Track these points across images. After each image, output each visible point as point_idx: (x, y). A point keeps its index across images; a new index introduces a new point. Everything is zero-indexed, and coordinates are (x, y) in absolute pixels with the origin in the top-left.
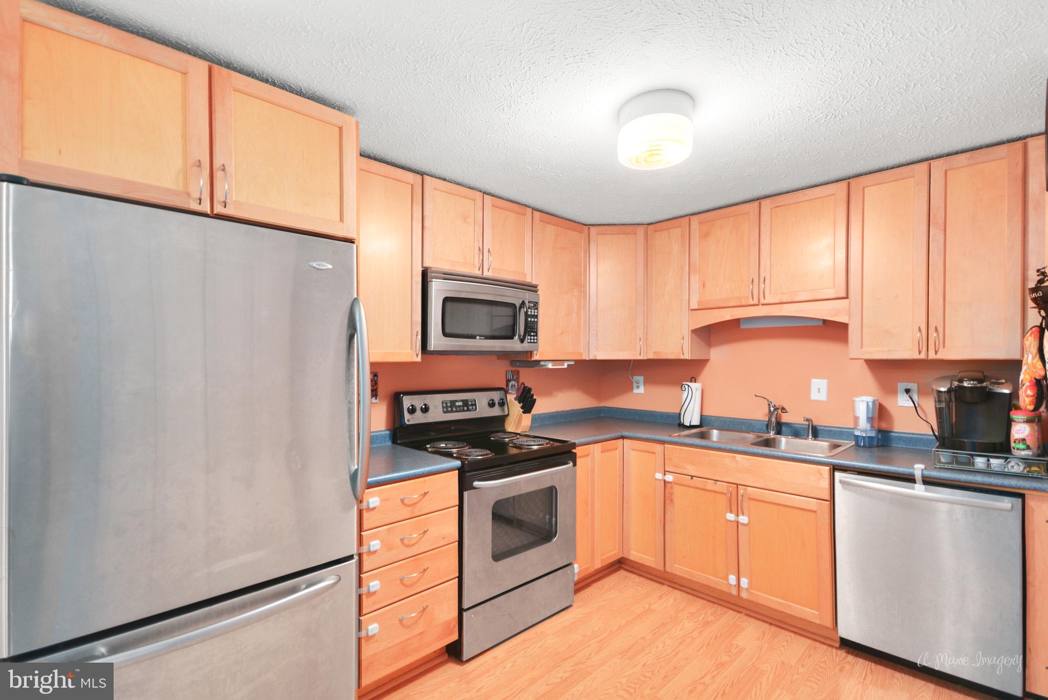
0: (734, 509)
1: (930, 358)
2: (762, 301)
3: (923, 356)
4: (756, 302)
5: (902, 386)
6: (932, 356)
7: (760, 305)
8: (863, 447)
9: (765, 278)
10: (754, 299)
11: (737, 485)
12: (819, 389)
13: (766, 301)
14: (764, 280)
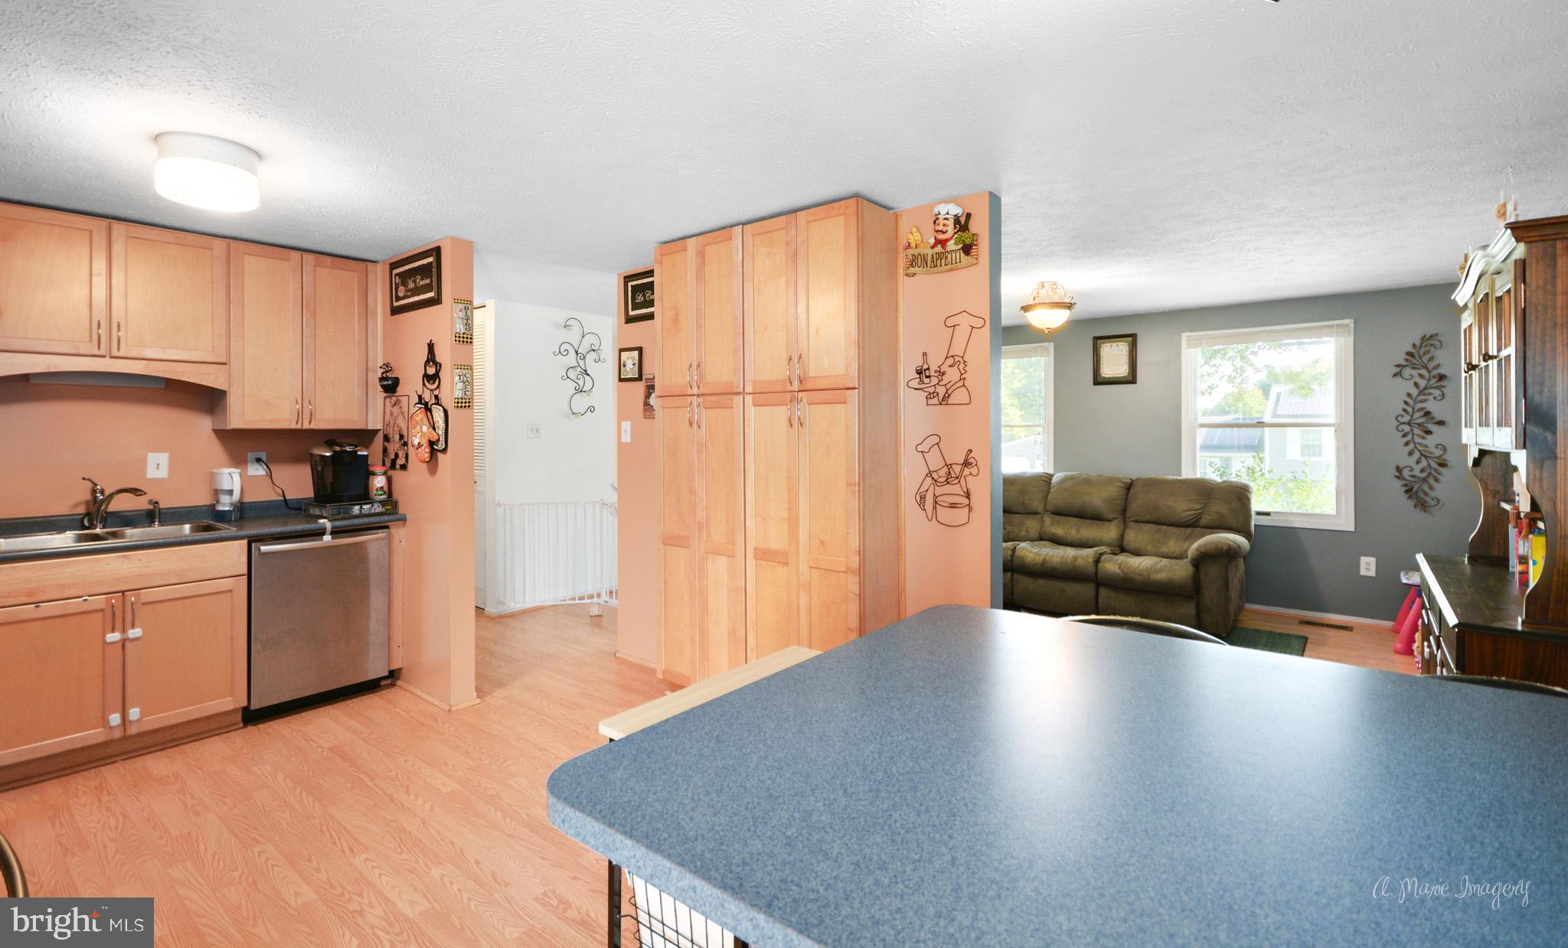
0: (119, 625)
1: (304, 428)
2: (115, 352)
3: (299, 426)
4: (102, 352)
5: (251, 456)
6: (306, 426)
7: (108, 358)
8: (235, 520)
9: (119, 323)
10: (101, 349)
11: (123, 592)
12: (158, 464)
13: (121, 354)
14: (119, 326)
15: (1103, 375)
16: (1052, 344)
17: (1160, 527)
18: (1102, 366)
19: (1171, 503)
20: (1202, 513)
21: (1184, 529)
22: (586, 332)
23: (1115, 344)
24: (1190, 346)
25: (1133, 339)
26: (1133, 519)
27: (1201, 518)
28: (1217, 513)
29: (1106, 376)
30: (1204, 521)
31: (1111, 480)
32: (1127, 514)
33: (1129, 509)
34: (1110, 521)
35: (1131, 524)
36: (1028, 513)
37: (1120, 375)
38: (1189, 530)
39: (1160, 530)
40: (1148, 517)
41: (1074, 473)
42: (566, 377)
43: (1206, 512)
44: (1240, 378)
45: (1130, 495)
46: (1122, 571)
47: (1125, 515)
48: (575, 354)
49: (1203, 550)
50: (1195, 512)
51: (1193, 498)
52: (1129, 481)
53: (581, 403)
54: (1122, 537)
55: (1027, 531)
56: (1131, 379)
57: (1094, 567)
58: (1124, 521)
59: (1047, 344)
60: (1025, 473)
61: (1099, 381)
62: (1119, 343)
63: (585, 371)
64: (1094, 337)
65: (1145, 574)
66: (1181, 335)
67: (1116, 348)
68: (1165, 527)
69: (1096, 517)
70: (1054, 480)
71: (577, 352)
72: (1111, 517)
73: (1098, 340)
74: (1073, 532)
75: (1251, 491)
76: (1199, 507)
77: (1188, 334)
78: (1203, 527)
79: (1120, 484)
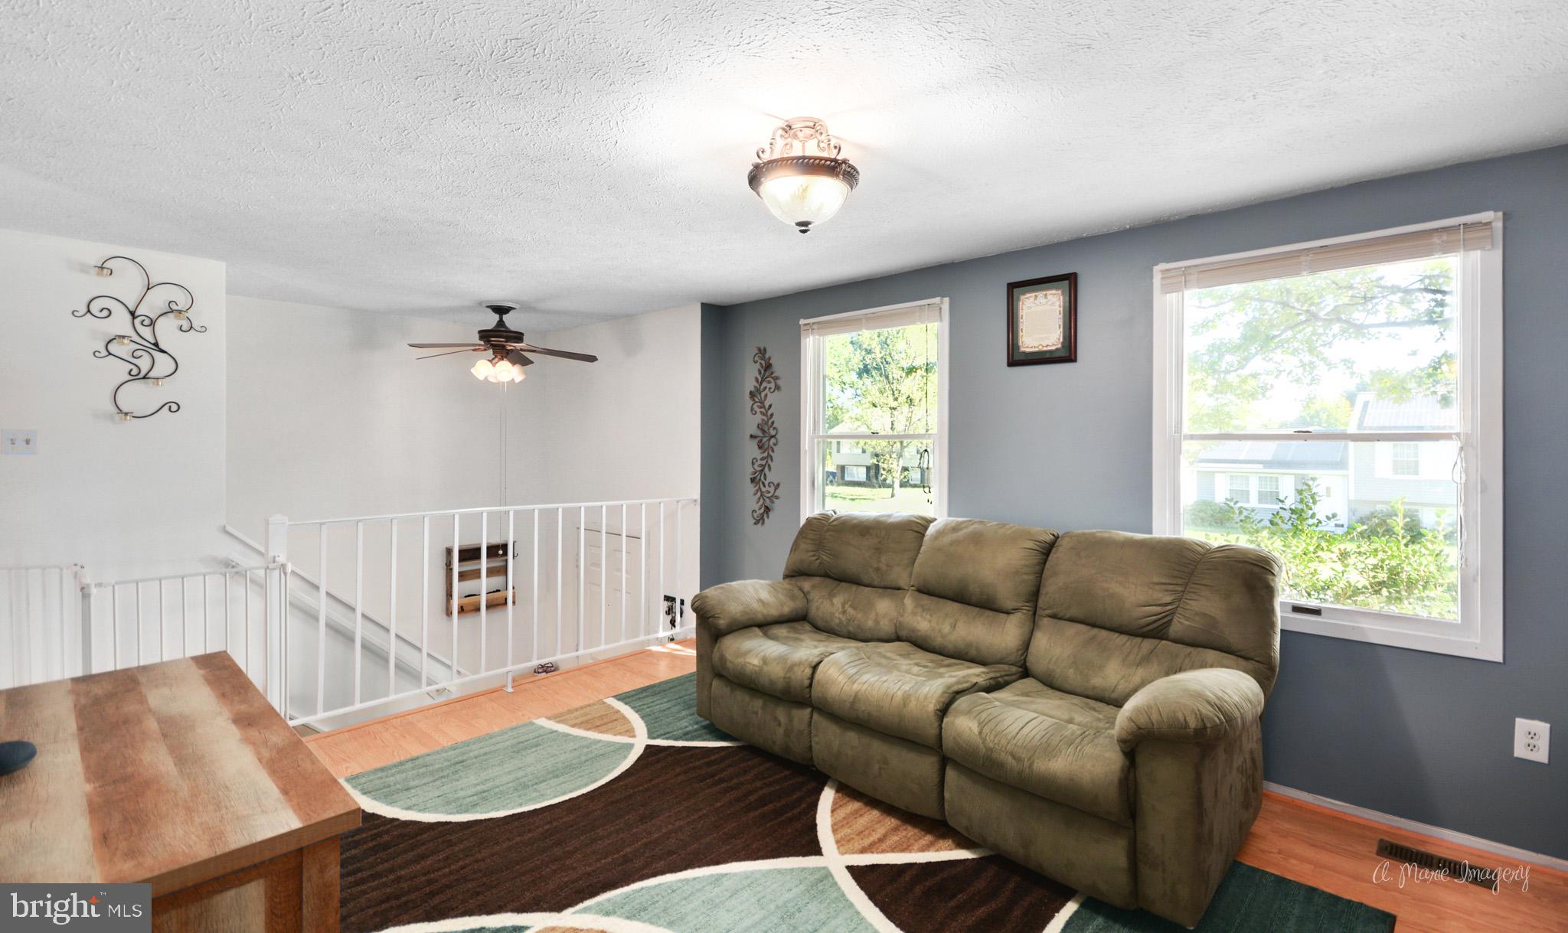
15: (1022, 349)
16: (947, 300)
17: (1095, 631)
18: (1020, 334)
19: (1116, 588)
20: (1172, 613)
21: (1139, 640)
22: (153, 282)
23: (1040, 294)
24: (1167, 289)
25: (1070, 282)
26: (1048, 612)
27: (1170, 621)
28: (1204, 615)
29: (1028, 350)
30: (1179, 625)
31: (1014, 538)
32: (1041, 603)
33: (1043, 591)
34: (1008, 613)
35: (1046, 621)
36: (885, 588)
37: (1049, 348)
38: (1148, 644)
39: (1094, 637)
40: (1073, 612)
41: (960, 519)
42: (105, 353)
43: (1180, 610)
44: (1310, 377)
45: (1048, 565)
46: (984, 741)
47: (1036, 601)
48: (128, 317)
49: (1143, 720)
50: (1158, 609)
51: (1156, 579)
52: (1049, 538)
53: (136, 397)
54: (1026, 645)
55: (877, 622)
56: (1067, 354)
57: (936, 724)
58: (1035, 614)
59: (937, 300)
60: (889, 516)
61: (1018, 359)
62: (1048, 292)
63: (156, 344)
64: (1008, 284)
65: (1024, 755)
66: (1152, 270)
67: (1043, 301)
68: (1104, 633)
69: (985, 604)
70: (932, 529)
71: (132, 314)
72: (1009, 604)
73: (1015, 288)
74: (946, 628)
75: (1276, 569)
76: (1168, 599)
77: (1163, 266)
78: (1176, 641)
79: (1030, 544)
